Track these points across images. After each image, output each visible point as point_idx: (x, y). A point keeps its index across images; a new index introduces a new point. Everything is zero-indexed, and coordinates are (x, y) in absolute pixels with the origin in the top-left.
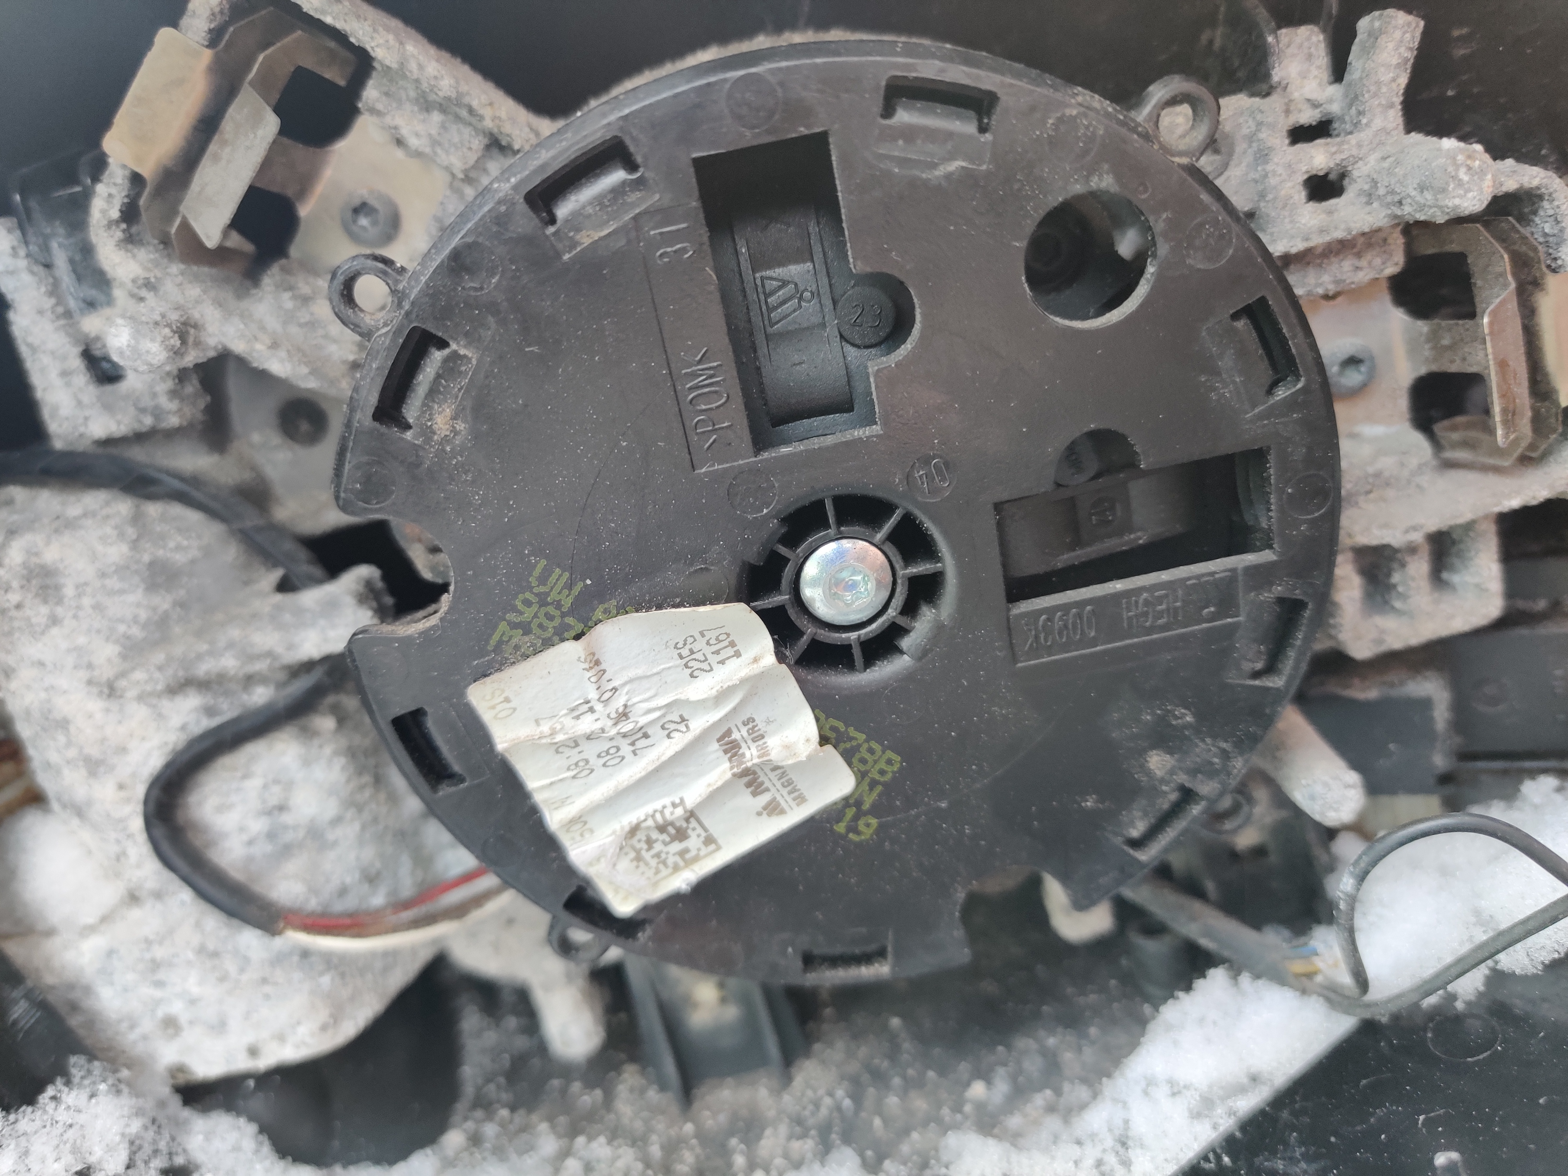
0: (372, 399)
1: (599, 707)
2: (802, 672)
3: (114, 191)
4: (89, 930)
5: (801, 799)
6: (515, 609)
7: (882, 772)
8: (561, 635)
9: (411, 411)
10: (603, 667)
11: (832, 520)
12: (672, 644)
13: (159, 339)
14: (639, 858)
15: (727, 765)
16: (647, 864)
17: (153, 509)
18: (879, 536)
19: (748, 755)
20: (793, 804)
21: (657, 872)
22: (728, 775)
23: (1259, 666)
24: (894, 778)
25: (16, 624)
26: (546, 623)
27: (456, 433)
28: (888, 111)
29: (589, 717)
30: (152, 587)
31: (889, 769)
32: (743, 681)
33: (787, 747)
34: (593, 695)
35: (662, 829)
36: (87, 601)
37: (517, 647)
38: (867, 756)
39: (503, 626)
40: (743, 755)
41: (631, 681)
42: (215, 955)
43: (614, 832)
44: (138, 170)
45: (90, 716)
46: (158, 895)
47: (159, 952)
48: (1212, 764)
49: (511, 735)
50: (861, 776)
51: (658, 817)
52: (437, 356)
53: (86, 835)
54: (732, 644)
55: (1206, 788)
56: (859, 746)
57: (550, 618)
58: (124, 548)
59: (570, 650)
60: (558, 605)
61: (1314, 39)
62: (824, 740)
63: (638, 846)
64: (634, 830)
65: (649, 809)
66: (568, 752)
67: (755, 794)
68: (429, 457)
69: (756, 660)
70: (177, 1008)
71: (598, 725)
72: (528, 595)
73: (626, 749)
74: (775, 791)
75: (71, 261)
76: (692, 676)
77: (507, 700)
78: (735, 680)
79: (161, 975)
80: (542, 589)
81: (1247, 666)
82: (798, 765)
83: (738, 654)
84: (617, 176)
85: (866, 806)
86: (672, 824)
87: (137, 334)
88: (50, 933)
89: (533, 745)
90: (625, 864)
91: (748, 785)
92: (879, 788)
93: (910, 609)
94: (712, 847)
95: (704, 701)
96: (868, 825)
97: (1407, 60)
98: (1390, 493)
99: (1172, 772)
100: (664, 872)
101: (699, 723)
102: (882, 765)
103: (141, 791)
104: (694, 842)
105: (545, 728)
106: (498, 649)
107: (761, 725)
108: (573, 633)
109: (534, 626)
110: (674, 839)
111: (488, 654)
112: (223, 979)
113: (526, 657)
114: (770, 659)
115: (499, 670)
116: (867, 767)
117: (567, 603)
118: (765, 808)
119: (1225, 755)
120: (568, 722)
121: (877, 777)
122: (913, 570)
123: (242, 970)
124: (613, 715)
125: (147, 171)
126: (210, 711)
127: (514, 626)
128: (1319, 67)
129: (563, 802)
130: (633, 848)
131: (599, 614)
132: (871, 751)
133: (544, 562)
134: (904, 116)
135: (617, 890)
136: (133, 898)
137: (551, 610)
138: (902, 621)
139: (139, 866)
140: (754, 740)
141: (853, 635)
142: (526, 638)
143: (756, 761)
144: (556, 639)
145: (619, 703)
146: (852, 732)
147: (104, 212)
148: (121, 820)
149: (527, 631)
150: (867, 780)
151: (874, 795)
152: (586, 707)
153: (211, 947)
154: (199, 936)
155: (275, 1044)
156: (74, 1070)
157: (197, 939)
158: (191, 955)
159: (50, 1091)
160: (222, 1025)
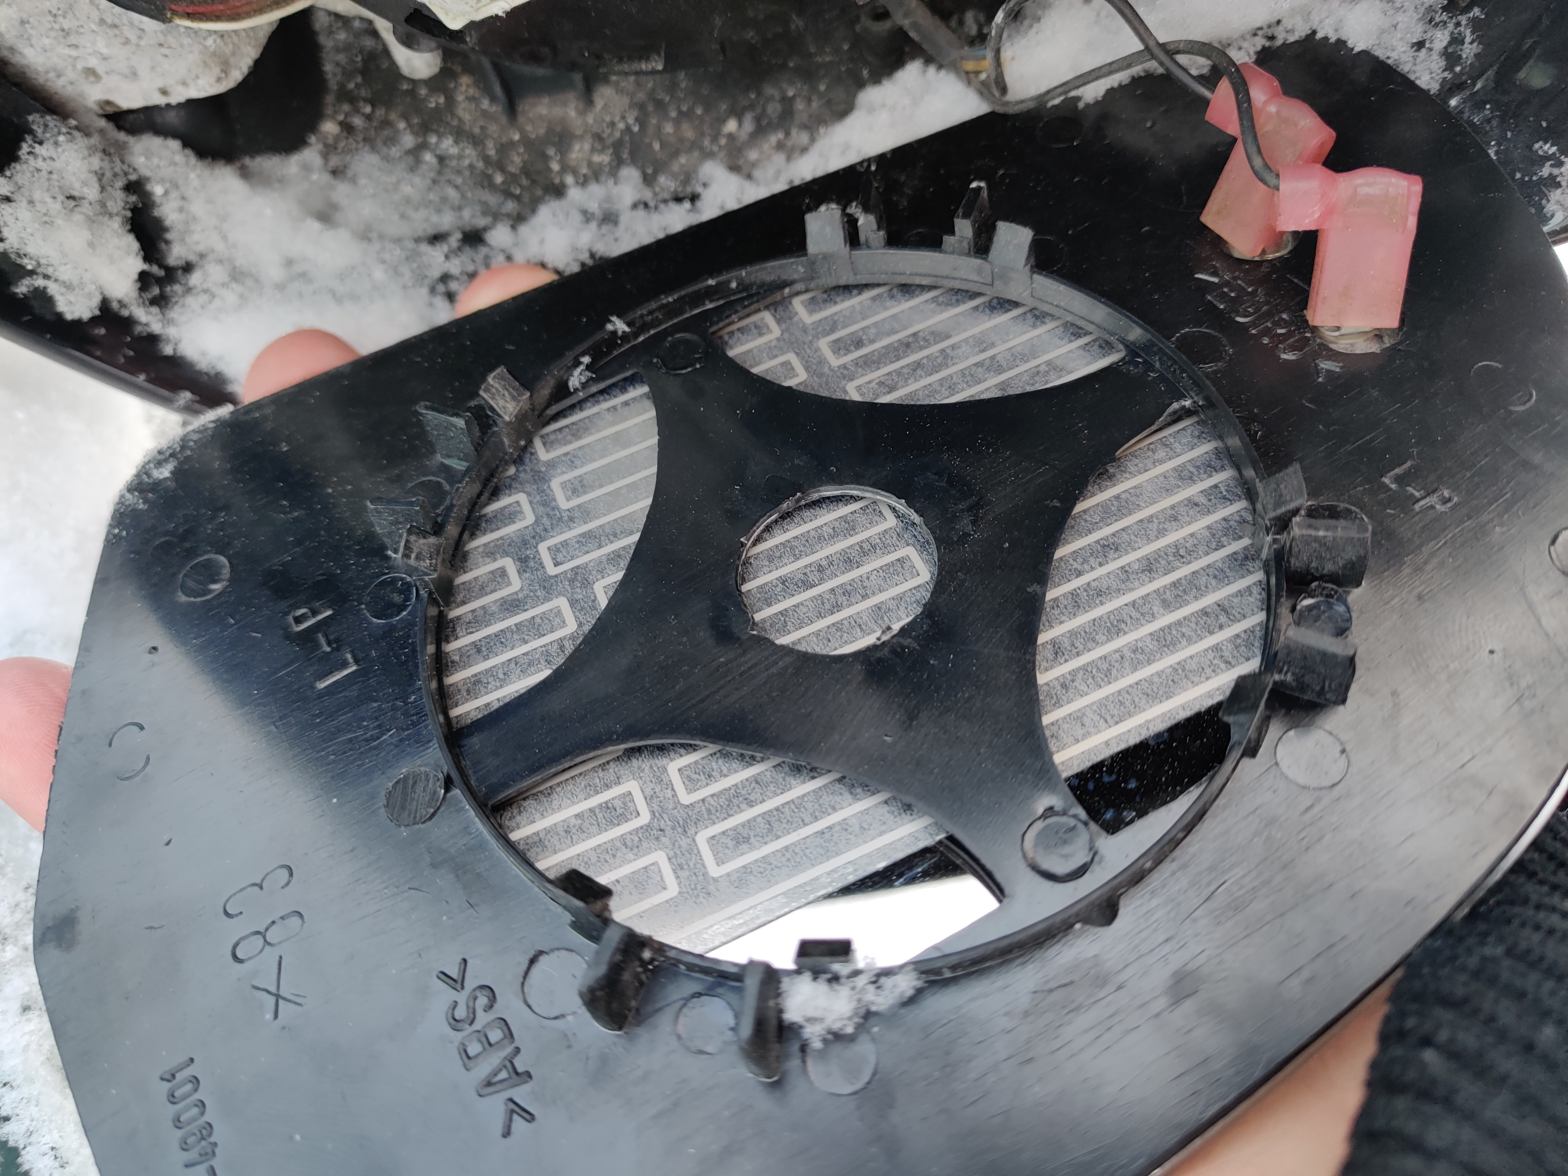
47: (66, 23)
70: (93, 62)
153: (109, 21)
154: (97, 12)
155: (180, 89)
156: (35, 127)
157: (95, 15)
158: (94, 27)
159: (25, 148)
160: (134, 74)
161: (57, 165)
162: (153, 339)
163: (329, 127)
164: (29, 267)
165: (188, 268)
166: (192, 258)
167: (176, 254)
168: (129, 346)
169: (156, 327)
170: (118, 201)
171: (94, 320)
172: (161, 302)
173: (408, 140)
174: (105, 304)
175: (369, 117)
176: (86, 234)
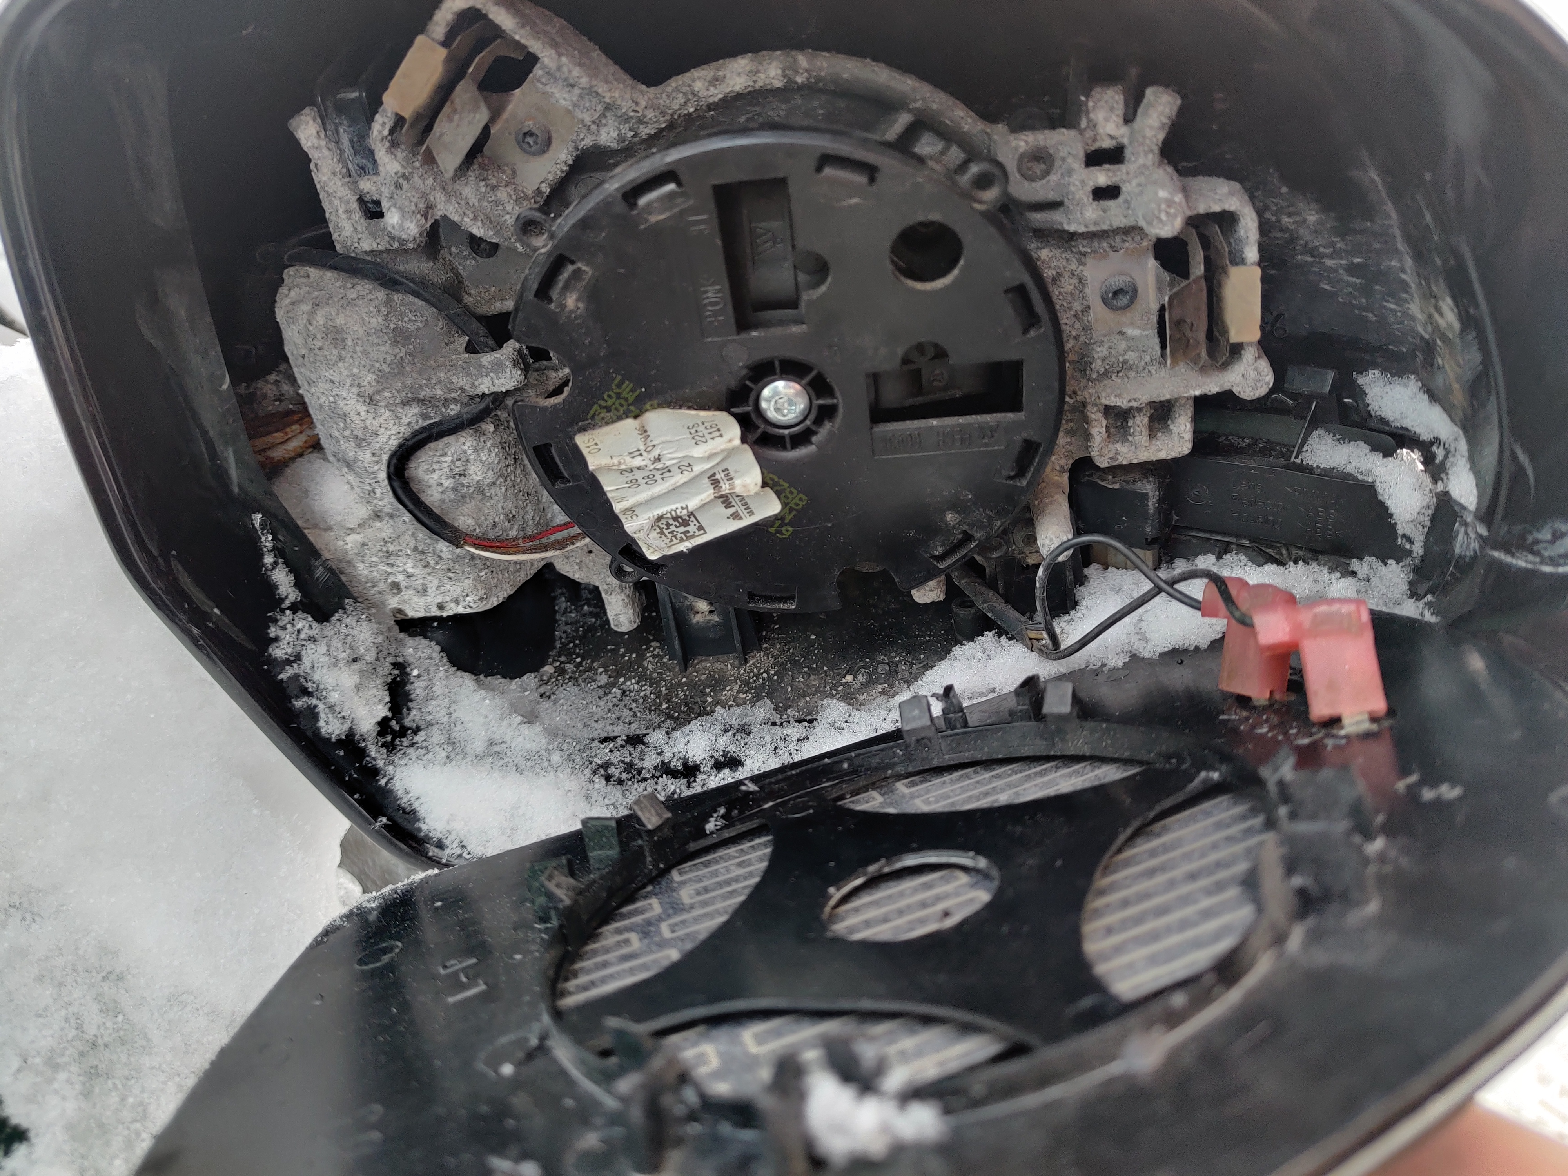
0: (535, 286)
1: (644, 454)
2: (756, 447)
3: (386, 120)
4: (352, 530)
5: (751, 513)
6: (604, 399)
7: (797, 504)
8: (626, 415)
9: (555, 294)
10: (648, 433)
11: (778, 371)
12: (686, 427)
13: (414, 222)
14: (662, 533)
15: (712, 491)
16: (666, 536)
17: (397, 297)
18: (804, 382)
19: (724, 487)
20: (747, 515)
21: (672, 541)
22: (712, 497)
23: (1012, 474)
24: (803, 508)
25: (318, 358)
26: (619, 407)
27: (578, 308)
28: (819, 169)
29: (639, 458)
30: (395, 343)
31: (801, 503)
32: (722, 451)
33: (744, 486)
34: (642, 447)
35: (675, 519)
36: (358, 349)
37: (603, 418)
38: (789, 495)
39: (596, 407)
40: (721, 487)
41: (663, 442)
42: (423, 552)
43: (649, 518)
44: (403, 114)
45: (358, 414)
46: (391, 516)
47: (391, 548)
48: (983, 522)
49: (596, 463)
50: (785, 505)
51: (673, 513)
52: (570, 268)
53: (351, 478)
54: (719, 430)
55: (979, 534)
56: (785, 489)
57: (622, 406)
58: (380, 319)
59: (629, 424)
60: (626, 400)
61: (1117, 97)
62: (765, 484)
63: (662, 526)
64: (660, 518)
65: (669, 508)
66: (627, 474)
67: (726, 507)
68: (563, 319)
69: (730, 441)
70: (400, 578)
71: (644, 463)
72: (610, 393)
73: (658, 477)
74: (738, 508)
75: (351, 141)
76: (696, 443)
77: (596, 444)
78: (718, 450)
79: (392, 560)
80: (618, 391)
81: (1005, 473)
82: (749, 496)
83: (721, 436)
84: (671, 187)
85: (787, 521)
86: (681, 517)
87: (403, 217)
88: (329, 529)
89: (608, 469)
90: (654, 534)
91: (723, 502)
92: (794, 512)
93: (818, 421)
94: (702, 532)
95: (701, 458)
96: (787, 531)
97: (1164, 125)
98: (1132, 374)
99: (959, 523)
100: (675, 541)
101: (698, 468)
102: (797, 500)
103: (385, 458)
104: (692, 528)
105: (615, 461)
106: (593, 417)
107: (732, 474)
108: (633, 414)
109: (613, 408)
110: (681, 525)
111: (587, 419)
112: (427, 566)
113: (607, 424)
114: (737, 442)
115: (593, 429)
116: (789, 500)
117: (631, 399)
118: (731, 515)
119: (990, 519)
120: (628, 459)
121: (794, 506)
122: (821, 402)
123: (437, 563)
124: (652, 459)
125: (407, 114)
126: (425, 416)
127: (601, 407)
128: (1118, 116)
129: (623, 499)
130: (659, 527)
131: (648, 406)
132: (791, 493)
133: (619, 378)
134: (828, 171)
135: (649, 547)
136: (377, 515)
137: (622, 402)
138: (814, 428)
139: (381, 499)
140: (728, 480)
141: (786, 432)
142: (608, 414)
143: (727, 491)
144: (624, 416)
145: (656, 453)
146: (781, 481)
147: (380, 132)
148: (373, 473)
149: (609, 411)
150: (788, 507)
151: (791, 516)
152: (638, 453)
153: (420, 548)
154: (414, 542)
155: (453, 605)
156: (347, 607)
157: (412, 543)
158: (409, 552)
159: (337, 616)
160: (424, 591)
161: (355, 632)
162: (375, 772)
163: (548, 669)
164: (310, 690)
165: (417, 730)
166: (422, 724)
167: (412, 718)
168: (357, 770)
169: (380, 763)
170: (386, 668)
171: (339, 741)
172: (391, 748)
173: (603, 679)
174: (351, 734)
175: (578, 665)
176: (356, 679)
